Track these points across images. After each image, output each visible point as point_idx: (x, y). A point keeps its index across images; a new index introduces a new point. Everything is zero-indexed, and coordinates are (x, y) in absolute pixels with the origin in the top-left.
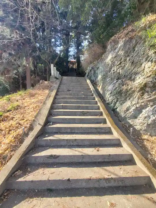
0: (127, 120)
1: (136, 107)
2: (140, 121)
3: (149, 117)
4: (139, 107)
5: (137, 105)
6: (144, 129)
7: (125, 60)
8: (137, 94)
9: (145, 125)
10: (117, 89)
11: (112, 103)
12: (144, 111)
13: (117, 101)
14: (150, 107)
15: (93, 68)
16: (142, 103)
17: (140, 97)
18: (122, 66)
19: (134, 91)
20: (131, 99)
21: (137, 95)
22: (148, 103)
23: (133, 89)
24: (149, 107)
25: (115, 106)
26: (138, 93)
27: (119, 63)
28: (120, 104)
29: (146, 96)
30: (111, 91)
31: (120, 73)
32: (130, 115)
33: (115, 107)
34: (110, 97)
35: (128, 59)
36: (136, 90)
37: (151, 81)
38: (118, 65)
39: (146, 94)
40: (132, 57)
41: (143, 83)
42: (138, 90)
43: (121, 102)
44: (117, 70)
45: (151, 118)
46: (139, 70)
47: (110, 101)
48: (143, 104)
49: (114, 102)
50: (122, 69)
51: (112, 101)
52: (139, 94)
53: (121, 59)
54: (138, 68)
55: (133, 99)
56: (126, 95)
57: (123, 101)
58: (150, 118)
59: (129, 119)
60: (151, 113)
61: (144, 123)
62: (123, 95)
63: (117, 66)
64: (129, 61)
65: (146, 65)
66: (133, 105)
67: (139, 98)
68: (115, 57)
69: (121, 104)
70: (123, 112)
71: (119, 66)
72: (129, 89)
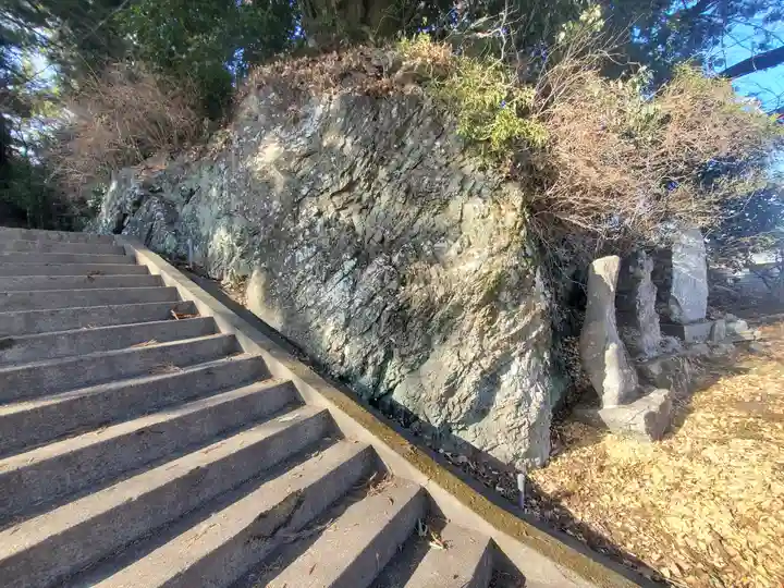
0: (455, 433)
1: (480, 370)
2: (506, 420)
3: (526, 398)
4: (490, 369)
5: (483, 362)
6: (523, 450)
7: (371, 176)
8: (472, 316)
9: (524, 432)
10: (380, 298)
11: (363, 372)
12: (506, 379)
13: (389, 356)
14: (517, 359)
15: (150, 190)
16: (494, 349)
17: (486, 328)
18: (359, 200)
19: (459, 307)
20: (453, 339)
21: (474, 320)
22: (512, 347)
23: (456, 298)
24: (513, 359)
25: (378, 382)
26: (474, 312)
27: (343, 184)
28: (403, 371)
29: (503, 322)
30: (348, 311)
31: (353, 228)
32: (464, 411)
33: (382, 390)
34: (347, 341)
35: (382, 173)
36: (468, 301)
37: (516, 267)
38: (339, 192)
39: (503, 313)
40: (399, 168)
41: (490, 272)
42: (476, 299)
43: (412, 359)
44: (339, 215)
45: (534, 401)
46: (442, 221)
47: (354, 363)
48: (498, 353)
49: (375, 363)
50: (361, 212)
51: (365, 363)
52: (479, 315)
53: (353, 167)
54: (435, 214)
55: (461, 339)
56: (426, 326)
57: (417, 351)
58: (530, 402)
59: (460, 427)
60: (528, 383)
61: (519, 428)
62: (415, 325)
63: (333, 195)
64: (389, 181)
65: (466, 206)
66: (471, 364)
67: (482, 333)
68: (306, 156)
69: (412, 370)
70: (433, 403)
71: (345, 195)
72: (441, 301)
